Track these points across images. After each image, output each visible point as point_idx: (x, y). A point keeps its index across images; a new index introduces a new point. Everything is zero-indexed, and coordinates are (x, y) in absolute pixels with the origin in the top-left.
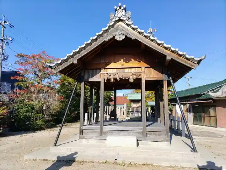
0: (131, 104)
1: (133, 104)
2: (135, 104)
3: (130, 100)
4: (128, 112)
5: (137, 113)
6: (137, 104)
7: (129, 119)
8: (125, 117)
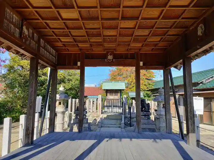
0: (107, 95)
1: (110, 95)
2: (113, 95)
3: (105, 90)
4: (103, 107)
5: (116, 108)
6: (115, 95)
7: (104, 118)
8: (98, 114)
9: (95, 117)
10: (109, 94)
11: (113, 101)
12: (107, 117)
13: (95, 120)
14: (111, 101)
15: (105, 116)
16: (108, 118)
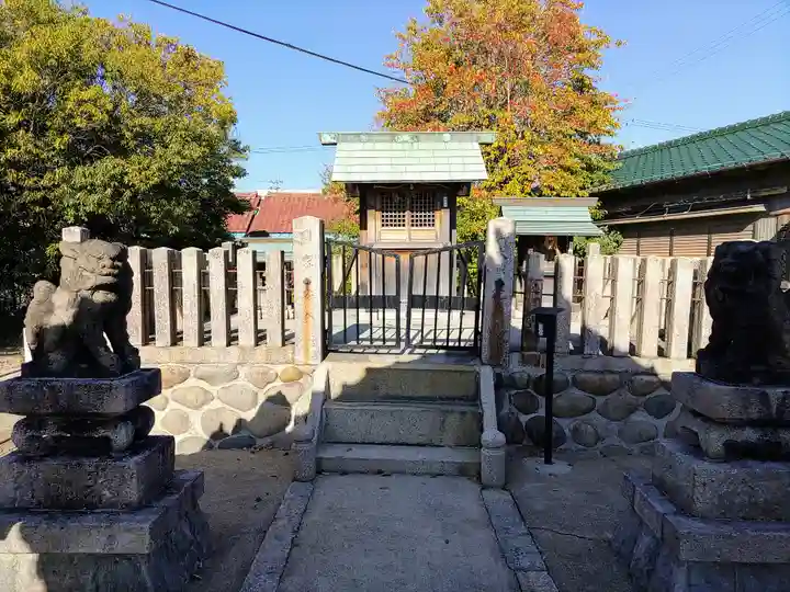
1: (384, 221)
2: (401, 222)
6: (413, 223)
7: (345, 387)
8: (300, 358)
9: (278, 383)
10: (379, 214)
11: (405, 258)
12: (363, 382)
13: (279, 401)
14: (391, 262)
15: (347, 371)
16: (373, 389)
